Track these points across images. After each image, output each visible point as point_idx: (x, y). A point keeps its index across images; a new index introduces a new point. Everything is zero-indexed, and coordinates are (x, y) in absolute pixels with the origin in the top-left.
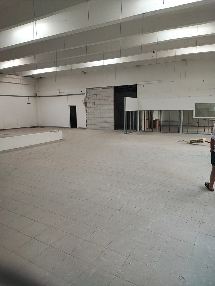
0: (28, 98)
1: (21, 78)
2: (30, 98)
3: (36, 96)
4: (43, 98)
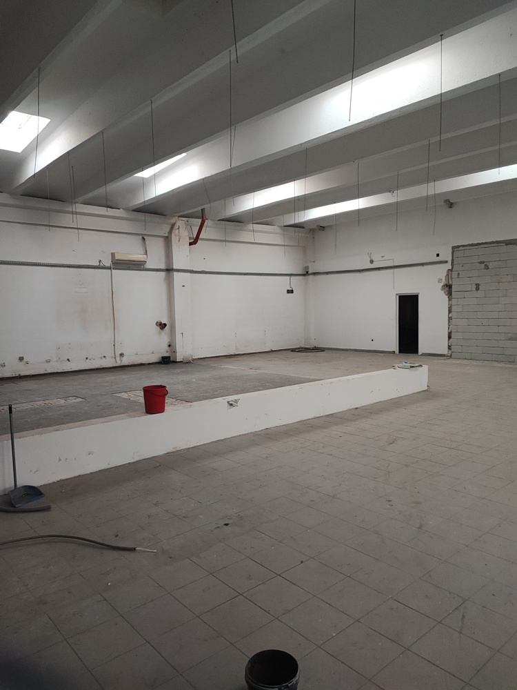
0: (288, 277)
1: (279, 230)
2: (293, 278)
3: (307, 272)
4: (325, 276)
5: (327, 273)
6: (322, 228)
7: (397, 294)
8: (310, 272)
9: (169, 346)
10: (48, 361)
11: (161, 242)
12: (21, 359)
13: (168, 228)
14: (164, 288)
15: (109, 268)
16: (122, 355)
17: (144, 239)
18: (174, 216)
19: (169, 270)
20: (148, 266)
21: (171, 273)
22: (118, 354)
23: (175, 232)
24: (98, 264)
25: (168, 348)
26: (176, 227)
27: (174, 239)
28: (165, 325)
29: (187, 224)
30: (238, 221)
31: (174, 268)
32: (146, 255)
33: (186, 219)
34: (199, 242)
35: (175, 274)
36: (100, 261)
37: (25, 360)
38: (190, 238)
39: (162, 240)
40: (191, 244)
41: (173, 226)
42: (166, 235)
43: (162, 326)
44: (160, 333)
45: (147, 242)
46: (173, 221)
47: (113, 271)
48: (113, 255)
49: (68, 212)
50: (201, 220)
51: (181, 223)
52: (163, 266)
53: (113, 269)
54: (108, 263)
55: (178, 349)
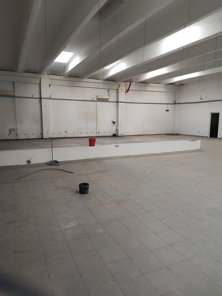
0: (167, 105)
1: (163, 86)
2: (169, 105)
3: (175, 103)
4: (182, 105)
5: (183, 103)
6: (183, 85)
7: (211, 113)
8: (176, 103)
9: (116, 130)
10: (74, 133)
11: (115, 91)
12: (66, 132)
13: (118, 86)
14: (115, 109)
15: (96, 101)
16: (99, 132)
17: (109, 90)
18: (120, 82)
19: (117, 102)
20: (110, 100)
21: (118, 103)
22: (98, 132)
23: (120, 87)
24: (92, 100)
25: (116, 131)
26: (121, 85)
27: (120, 90)
28: (115, 122)
29: (125, 84)
30: (146, 82)
31: (119, 101)
32: (109, 96)
33: (125, 83)
34: (129, 91)
35: (119, 103)
36: (93, 99)
37: (67, 132)
38: (126, 90)
39: (115, 90)
40: (126, 92)
41: (120, 85)
42: (117, 89)
43: (114, 123)
44: (113, 125)
45: (110, 91)
46: (119, 83)
47: (97, 102)
48: (97, 96)
49: (82, 82)
50: (130, 83)
51: (122, 84)
52: (115, 101)
53: (97, 101)
54: (95, 99)
55: (119, 131)
